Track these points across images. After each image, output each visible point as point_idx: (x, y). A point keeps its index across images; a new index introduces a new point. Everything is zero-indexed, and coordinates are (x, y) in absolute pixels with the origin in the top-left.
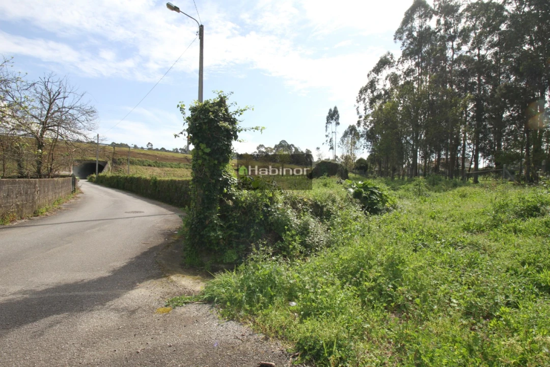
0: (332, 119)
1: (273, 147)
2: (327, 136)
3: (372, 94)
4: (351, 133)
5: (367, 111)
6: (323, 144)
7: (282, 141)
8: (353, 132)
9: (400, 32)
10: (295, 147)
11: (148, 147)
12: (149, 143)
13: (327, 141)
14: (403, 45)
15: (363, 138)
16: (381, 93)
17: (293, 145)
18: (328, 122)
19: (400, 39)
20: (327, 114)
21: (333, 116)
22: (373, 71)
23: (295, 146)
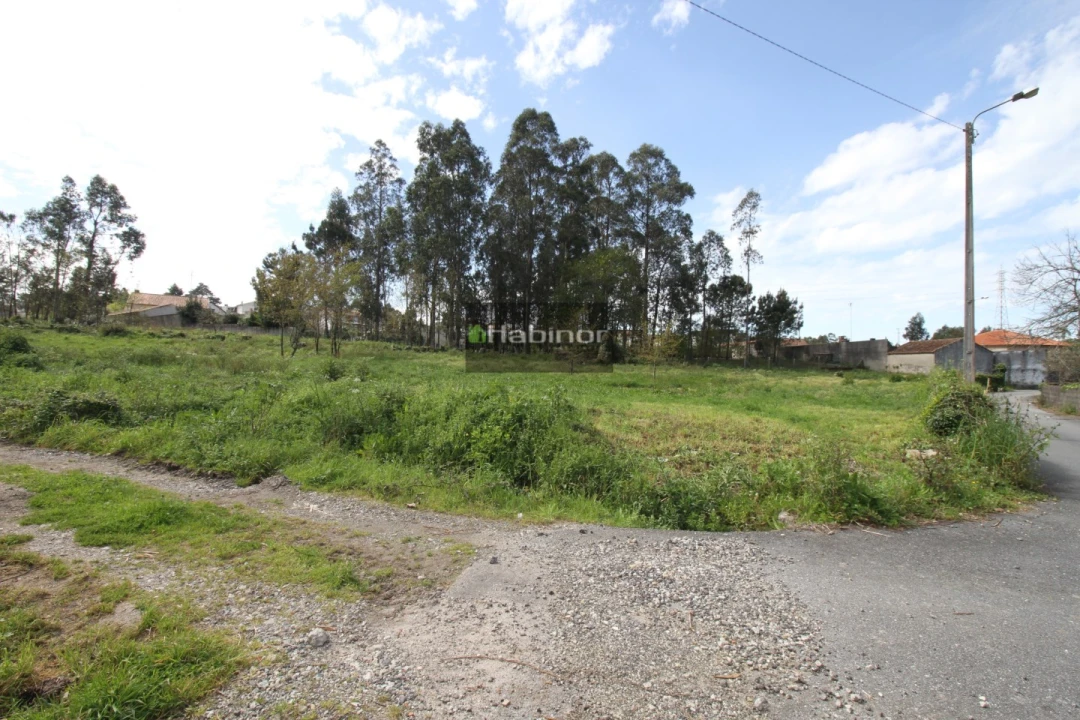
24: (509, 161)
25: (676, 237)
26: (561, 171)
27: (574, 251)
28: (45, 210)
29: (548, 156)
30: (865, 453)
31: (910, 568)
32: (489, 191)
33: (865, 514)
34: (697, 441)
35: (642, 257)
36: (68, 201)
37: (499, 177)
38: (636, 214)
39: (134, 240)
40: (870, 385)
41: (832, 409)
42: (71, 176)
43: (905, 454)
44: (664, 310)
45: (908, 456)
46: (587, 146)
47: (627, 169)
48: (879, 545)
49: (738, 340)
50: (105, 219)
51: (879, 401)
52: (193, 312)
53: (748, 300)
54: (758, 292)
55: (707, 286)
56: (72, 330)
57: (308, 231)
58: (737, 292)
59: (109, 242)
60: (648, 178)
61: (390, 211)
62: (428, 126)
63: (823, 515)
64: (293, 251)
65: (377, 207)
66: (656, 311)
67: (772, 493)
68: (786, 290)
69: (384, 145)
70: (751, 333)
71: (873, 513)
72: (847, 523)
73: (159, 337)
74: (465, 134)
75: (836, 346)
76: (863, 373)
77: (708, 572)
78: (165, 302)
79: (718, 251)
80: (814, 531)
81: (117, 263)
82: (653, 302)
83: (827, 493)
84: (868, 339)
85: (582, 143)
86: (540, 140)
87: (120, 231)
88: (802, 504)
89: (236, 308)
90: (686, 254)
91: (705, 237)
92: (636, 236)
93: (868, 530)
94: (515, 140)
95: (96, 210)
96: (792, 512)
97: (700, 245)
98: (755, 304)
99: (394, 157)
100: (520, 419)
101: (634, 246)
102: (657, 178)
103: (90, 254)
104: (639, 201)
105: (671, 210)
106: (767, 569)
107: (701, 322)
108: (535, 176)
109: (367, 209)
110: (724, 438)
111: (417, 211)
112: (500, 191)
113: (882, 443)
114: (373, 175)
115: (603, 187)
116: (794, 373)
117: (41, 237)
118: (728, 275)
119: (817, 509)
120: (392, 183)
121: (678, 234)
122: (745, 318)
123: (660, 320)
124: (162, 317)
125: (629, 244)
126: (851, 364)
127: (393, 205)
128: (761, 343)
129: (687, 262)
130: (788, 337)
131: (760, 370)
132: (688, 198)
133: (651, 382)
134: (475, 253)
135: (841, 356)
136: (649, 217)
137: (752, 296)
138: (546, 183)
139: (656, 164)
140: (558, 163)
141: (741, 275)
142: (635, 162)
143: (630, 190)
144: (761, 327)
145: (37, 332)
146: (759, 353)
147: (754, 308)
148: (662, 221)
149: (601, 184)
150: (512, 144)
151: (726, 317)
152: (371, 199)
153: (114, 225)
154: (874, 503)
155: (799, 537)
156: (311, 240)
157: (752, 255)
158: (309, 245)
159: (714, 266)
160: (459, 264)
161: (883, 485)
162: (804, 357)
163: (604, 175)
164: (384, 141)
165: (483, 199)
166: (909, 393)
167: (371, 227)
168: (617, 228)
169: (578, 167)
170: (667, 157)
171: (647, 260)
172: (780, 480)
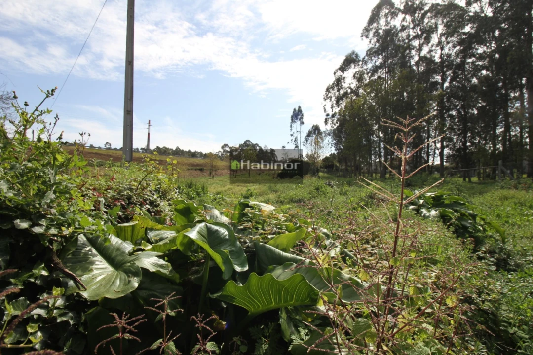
0: (297, 119)
1: (238, 146)
2: (292, 135)
3: (338, 93)
4: (315, 133)
5: (334, 109)
6: (288, 143)
7: (246, 141)
8: (317, 132)
9: (367, 30)
10: (259, 147)
11: (106, 146)
12: (107, 143)
13: (292, 140)
14: (370, 42)
15: (330, 137)
16: (347, 91)
17: (257, 145)
18: (293, 121)
19: (367, 37)
20: (291, 114)
21: (297, 115)
22: (339, 69)
23: (260, 145)
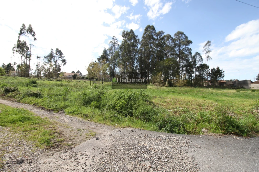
24: (144, 38)
25: (188, 54)
26: (157, 40)
27: (160, 59)
28: (48, 56)
29: (153, 36)
30: (239, 110)
31: (250, 154)
32: (139, 46)
33: (234, 131)
34: (183, 105)
35: (178, 60)
36: (52, 54)
37: (142, 42)
38: (177, 49)
39: (64, 61)
40: (245, 92)
41: (231, 98)
42: (52, 49)
43: (253, 111)
44: (184, 73)
45: (254, 112)
46: (163, 33)
47: (174, 38)
48: (238, 143)
49: (205, 81)
50: (59, 57)
51: (247, 96)
52: (75, 76)
53: (208, 70)
54: (211, 68)
55: (196, 67)
56: (51, 80)
57: (98, 57)
58: (205, 68)
59: (59, 62)
60: (179, 40)
61: (116, 52)
62: (124, 31)
63: (217, 131)
64: (95, 62)
65: (113, 51)
66: (182, 74)
67: (202, 122)
68: (219, 67)
69: (115, 37)
70: (209, 79)
71: (237, 131)
72: (227, 134)
73: (67, 81)
74: (133, 33)
75: (235, 82)
76: (243, 89)
77: (166, 149)
78: (71, 74)
79: (199, 57)
80: (213, 136)
81: (61, 66)
82: (181, 71)
83: (219, 123)
84: (244, 80)
85: (162, 32)
86: (151, 32)
87: (61, 59)
88: (211, 126)
89: (85, 76)
90: (190, 59)
91: (195, 54)
92: (177, 54)
93: (235, 137)
94: (145, 33)
95: (57, 55)
96: (207, 129)
97: (194, 56)
98: (210, 71)
99: (117, 39)
100: (130, 98)
101: (176, 57)
102: (182, 39)
103: (56, 64)
104: (177, 45)
105: (186, 47)
106: (190, 150)
107: (195, 76)
108: (150, 41)
109: (111, 52)
110: (192, 105)
111: (122, 51)
112: (142, 45)
113: (245, 108)
114: (112, 44)
115: (168, 43)
116: (221, 89)
117: (47, 61)
118: (202, 63)
119: (216, 128)
120: (117, 45)
121: (188, 53)
122: (207, 75)
123: (183, 76)
124: (69, 77)
125: (175, 57)
126: (239, 86)
127: (117, 51)
128: (212, 82)
129: (191, 61)
130: (220, 80)
131: (211, 89)
132: (190, 44)
133: (179, 91)
134: (136, 61)
135: (236, 85)
136: (180, 50)
137: (209, 69)
138: (153, 43)
139: (182, 36)
140: (156, 38)
141: (206, 64)
142: (176, 36)
143: (175, 43)
144: (212, 77)
145: (44, 81)
146: (211, 84)
147: (210, 72)
148: (183, 50)
149: (167, 42)
150: (144, 34)
151: (202, 75)
152: (112, 49)
153: (60, 58)
154: (238, 127)
155: (207, 138)
156: (99, 60)
157: (209, 58)
158: (99, 61)
159: (198, 61)
160: (132, 63)
161: (242, 121)
162: (225, 85)
163: (168, 40)
164: (115, 36)
165: (138, 48)
166: (257, 94)
167: (112, 56)
168: (171, 53)
169: (161, 38)
170: (184, 34)
171: (179, 61)
172: (204, 118)
